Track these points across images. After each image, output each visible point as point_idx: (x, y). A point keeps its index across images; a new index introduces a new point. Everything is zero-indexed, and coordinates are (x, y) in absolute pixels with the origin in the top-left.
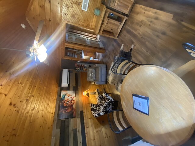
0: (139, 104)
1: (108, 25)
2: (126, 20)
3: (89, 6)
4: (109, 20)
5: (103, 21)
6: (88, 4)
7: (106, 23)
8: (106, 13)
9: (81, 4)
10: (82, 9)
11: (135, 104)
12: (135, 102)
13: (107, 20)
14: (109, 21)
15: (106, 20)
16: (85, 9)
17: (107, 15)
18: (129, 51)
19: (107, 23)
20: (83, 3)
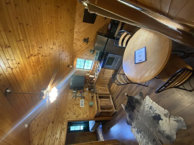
0: (140, 56)
1: (102, 102)
2: (112, 97)
3: (85, 104)
4: (100, 99)
5: (97, 101)
7: (100, 102)
8: (96, 97)
11: (142, 60)
12: (140, 61)
17: (98, 97)
18: (127, 97)
20: (80, 103)
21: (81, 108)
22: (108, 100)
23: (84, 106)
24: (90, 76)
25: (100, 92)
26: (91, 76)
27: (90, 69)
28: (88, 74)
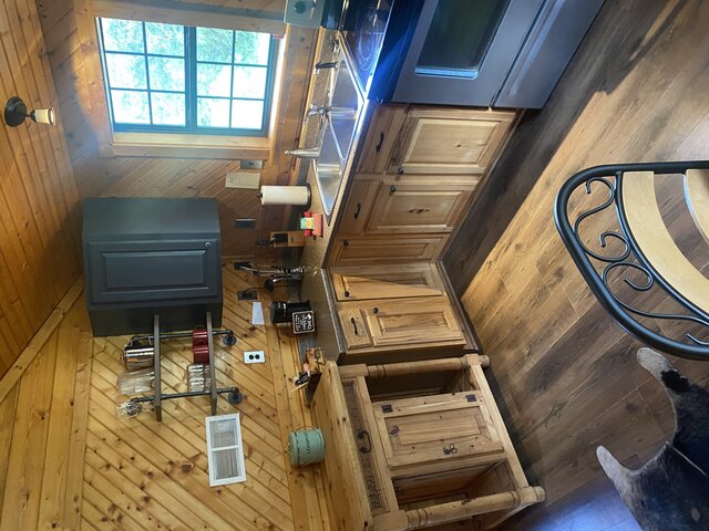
1: (404, 436)
3: (250, 451)
4: (387, 409)
6: (239, 446)
7: (385, 436)
8: (348, 386)
9: (200, 462)
10: (214, 482)
13: (379, 413)
14: (395, 413)
15: (371, 420)
16: (235, 474)
19: (394, 432)
20: (210, 450)
21: (219, 491)
22: (457, 400)
23: (242, 477)
24: (265, 189)
25: (378, 334)
26: (273, 194)
27: (258, 125)
28: (248, 180)
